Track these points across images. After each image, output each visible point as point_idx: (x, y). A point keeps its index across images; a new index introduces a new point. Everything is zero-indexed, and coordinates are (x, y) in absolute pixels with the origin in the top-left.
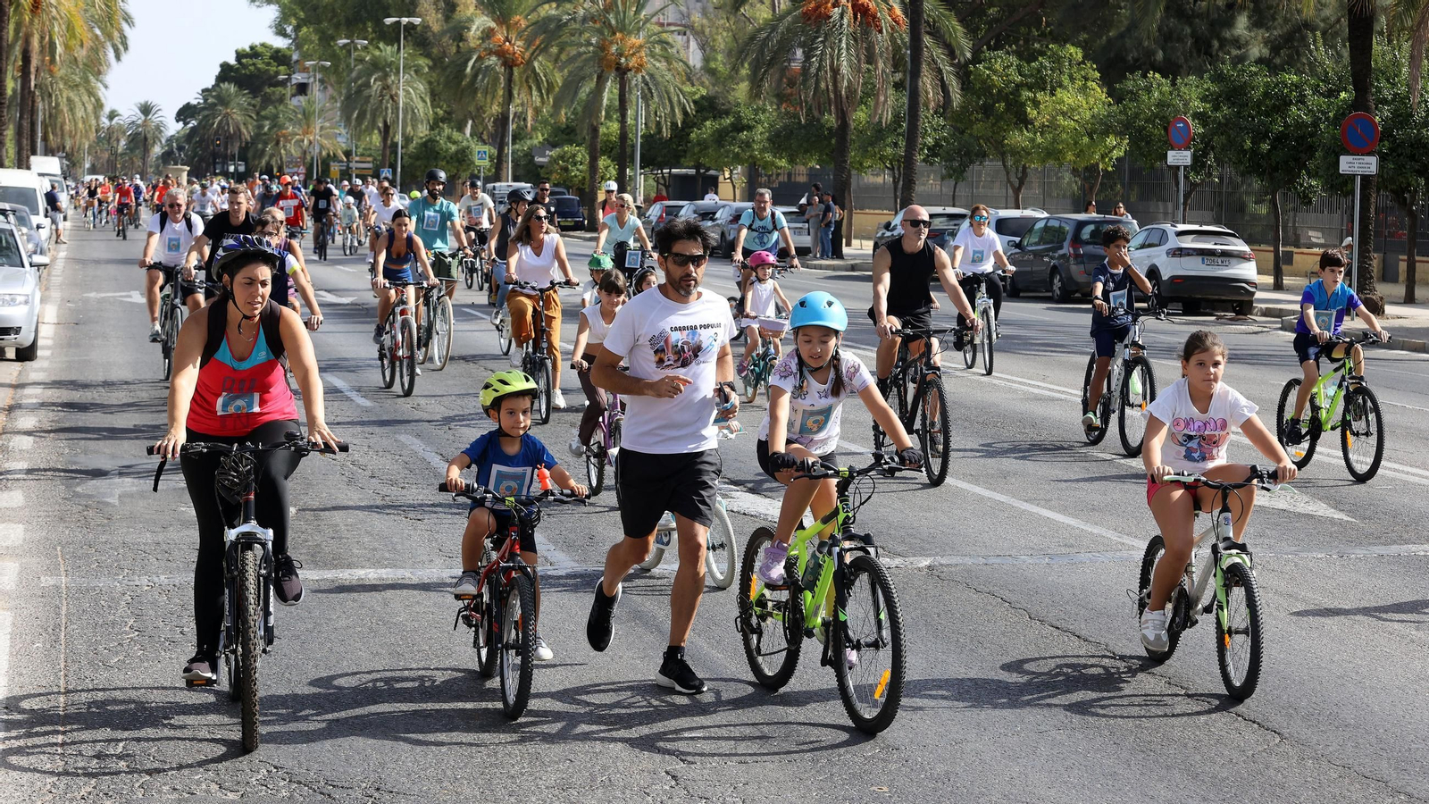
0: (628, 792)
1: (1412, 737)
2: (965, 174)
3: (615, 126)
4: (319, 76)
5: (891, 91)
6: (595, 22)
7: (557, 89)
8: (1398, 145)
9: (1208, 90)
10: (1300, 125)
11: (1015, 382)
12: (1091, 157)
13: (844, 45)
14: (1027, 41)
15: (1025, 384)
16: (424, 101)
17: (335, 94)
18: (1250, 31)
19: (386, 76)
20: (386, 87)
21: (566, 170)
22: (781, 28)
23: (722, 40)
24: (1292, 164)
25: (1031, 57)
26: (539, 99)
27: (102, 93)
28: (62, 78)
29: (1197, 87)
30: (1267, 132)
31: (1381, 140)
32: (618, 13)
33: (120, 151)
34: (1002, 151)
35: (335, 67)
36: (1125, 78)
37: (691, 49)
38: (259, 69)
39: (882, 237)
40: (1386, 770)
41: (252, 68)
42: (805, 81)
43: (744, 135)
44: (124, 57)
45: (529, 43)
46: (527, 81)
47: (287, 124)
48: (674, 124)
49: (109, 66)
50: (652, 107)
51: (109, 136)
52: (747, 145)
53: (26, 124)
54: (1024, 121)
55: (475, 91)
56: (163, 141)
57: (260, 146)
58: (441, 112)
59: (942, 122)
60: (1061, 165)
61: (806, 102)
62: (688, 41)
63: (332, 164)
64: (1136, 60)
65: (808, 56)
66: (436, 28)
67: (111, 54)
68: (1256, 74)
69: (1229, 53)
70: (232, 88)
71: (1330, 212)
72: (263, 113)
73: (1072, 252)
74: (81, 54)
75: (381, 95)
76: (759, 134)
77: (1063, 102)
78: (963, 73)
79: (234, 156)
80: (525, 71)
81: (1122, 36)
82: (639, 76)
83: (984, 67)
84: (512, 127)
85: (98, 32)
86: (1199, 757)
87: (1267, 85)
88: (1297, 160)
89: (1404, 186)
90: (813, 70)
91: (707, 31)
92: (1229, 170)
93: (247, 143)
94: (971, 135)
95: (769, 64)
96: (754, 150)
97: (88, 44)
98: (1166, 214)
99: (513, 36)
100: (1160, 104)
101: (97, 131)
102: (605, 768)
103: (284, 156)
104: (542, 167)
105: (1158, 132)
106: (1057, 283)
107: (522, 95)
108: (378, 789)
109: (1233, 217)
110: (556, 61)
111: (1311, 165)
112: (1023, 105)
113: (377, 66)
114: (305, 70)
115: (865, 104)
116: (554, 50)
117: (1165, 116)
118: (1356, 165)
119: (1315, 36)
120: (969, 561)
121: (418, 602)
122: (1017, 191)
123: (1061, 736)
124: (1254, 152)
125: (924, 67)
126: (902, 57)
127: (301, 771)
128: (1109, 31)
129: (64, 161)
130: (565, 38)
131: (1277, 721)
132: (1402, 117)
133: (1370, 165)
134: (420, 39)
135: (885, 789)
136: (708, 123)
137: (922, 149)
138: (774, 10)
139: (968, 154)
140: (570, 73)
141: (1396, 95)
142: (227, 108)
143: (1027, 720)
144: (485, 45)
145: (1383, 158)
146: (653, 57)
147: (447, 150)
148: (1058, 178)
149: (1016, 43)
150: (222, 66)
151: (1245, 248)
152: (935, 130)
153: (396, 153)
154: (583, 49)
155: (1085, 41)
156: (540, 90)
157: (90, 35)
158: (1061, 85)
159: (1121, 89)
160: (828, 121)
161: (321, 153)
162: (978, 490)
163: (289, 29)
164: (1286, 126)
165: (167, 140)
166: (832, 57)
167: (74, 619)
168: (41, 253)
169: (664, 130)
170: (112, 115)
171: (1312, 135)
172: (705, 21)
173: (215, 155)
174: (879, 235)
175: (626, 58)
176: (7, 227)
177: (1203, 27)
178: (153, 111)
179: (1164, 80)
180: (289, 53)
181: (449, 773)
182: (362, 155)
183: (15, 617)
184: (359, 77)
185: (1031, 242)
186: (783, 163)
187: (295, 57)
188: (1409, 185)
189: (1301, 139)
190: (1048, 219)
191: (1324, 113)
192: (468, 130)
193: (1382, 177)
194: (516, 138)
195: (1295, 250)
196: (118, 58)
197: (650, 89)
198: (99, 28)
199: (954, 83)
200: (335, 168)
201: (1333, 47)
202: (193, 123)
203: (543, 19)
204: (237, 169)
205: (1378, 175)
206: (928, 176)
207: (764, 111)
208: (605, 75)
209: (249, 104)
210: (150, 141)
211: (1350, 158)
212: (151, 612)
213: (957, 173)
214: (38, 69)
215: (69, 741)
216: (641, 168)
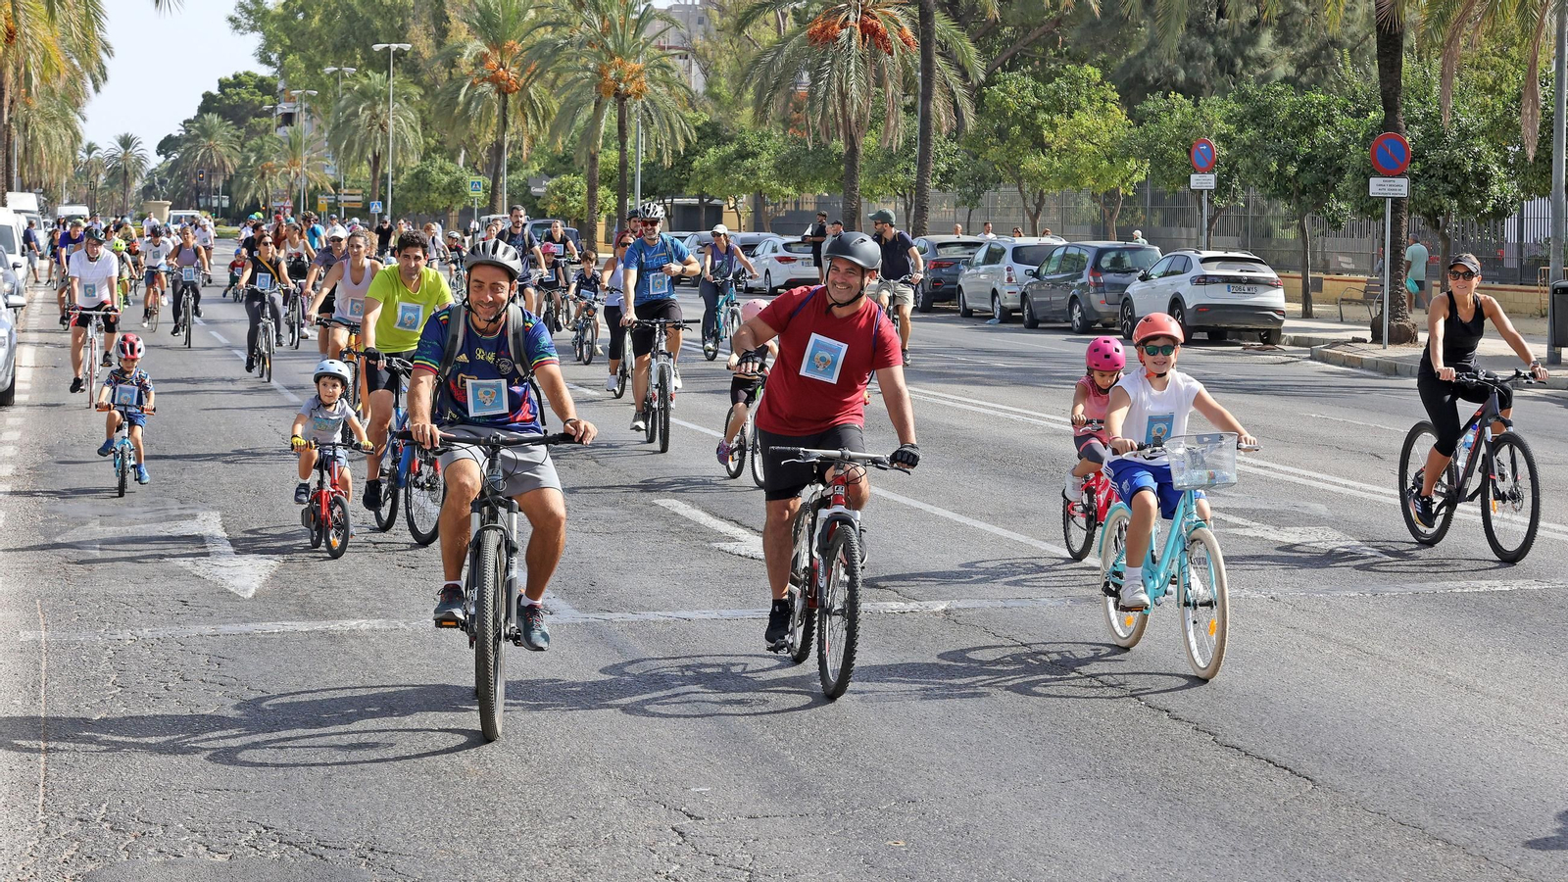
0: (632, 849)
1: (1450, 782)
2: (980, 201)
3: (614, 155)
4: (305, 105)
5: (902, 114)
6: (593, 46)
7: (554, 116)
8: (1431, 166)
9: (1232, 110)
10: (1327, 146)
11: (1033, 417)
12: (1111, 181)
13: (852, 67)
14: (1043, 61)
15: (1044, 419)
16: (415, 131)
17: (322, 124)
18: (1275, 49)
19: (375, 104)
20: (375, 116)
21: (564, 200)
22: (787, 50)
23: (725, 64)
24: (1320, 187)
25: (1048, 78)
26: (535, 127)
27: (80, 125)
28: (38, 111)
29: (1221, 107)
30: (1293, 155)
31: (1412, 161)
32: (616, 36)
33: (99, 186)
34: (1018, 177)
35: (322, 99)
36: (1146, 98)
37: (693, 74)
38: (243, 99)
40: (1423, 817)
41: (236, 98)
42: (812, 105)
43: (748, 163)
44: (103, 88)
45: (524, 68)
46: (522, 108)
47: (273, 155)
48: (676, 153)
49: (88, 97)
50: (653, 134)
51: (86, 172)
52: (753, 172)
54: (1040, 145)
55: (468, 120)
56: (144, 175)
57: (245, 179)
58: (432, 142)
59: (955, 146)
60: (1080, 190)
61: (814, 128)
62: (690, 65)
63: (319, 197)
64: (1157, 81)
65: (815, 81)
66: (427, 54)
67: (90, 85)
68: (1281, 93)
69: (1253, 72)
70: (214, 119)
71: (1361, 235)
72: (248, 145)
73: (1092, 280)
74: (59, 85)
75: (370, 125)
76: (765, 161)
77: (1082, 124)
78: (978, 96)
79: (217, 190)
80: (519, 97)
81: (1141, 55)
82: (639, 102)
83: (999, 90)
84: (507, 157)
85: (76, 62)
86: (1228, 805)
87: (1293, 105)
88: (1326, 183)
89: (1436, 208)
90: (820, 94)
91: (710, 54)
92: (1256, 194)
93: (231, 176)
94: (985, 160)
95: (774, 88)
96: (759, 178)
97: (65, 75)
98: (1189, 240)
99: (507, 62)
100: (1182, 126)
101: (75, 167)
102: (608, 825)
103: (269, 189)
104: (538, 198)
106: (1077, 314)
107: (518, 123)
108: (372, 850)
109: (1259, 243)
110: (552, 87)
111: (1340, 187)
112: (1040, 128)
113: (364, 94)
114: (291, 99)
115: (875, 129)
116: (550, 76)
117: (1187, 139)
118: (1387, 188)
119: (1343, 54)
120: (986, 604)
121: (412, 654)
122: (1034, 217)
123: (1085, 786)
124: (1280, 174)
125: (936, 90)
126: (913, 80)
127: (292, 831)
128: (1128, 51)
129: (41, 197)
130: (561, 64)
131: (1309, 766)
132: (1434, 138)
133: (1401, 187)
134: (411, 67)
135: (902, 843)
136: (711, 150)
137: (934, 175)
138: (779, 32)
139: (982, 180)
140: (567, 99)
141: (1427, 114)
142: (210, 139)
143: (1049, 770)
144: (479, 71)
145: (1415, 179)
146: (653, 82)
147: (439, 182)
148: (1077, 204)
149: (1031, 63)
150: (204, 96)
151: (1273, 275)
152: (948, 155)
153: (387, 185)
154: (580, 75)
155: (1103, 61)
156: (535, 117)
157: (67, 66)
158: (1079, 107)
159: (1141, 111)
160: (836, 146)
161: (308, 185)
163: (274, 57)
165: (148, 174)
166: (840, 80)
167: (54, 675)
168: (18, 294)
169: (665, 158)
170: (90, 149)
171: (1340, 157)
172: (707, 44)
173: (198, 190)
175: (625, 83)
177: (1226, 45)
178: (133, 144)
179: (1186, 101)
180: (274, 82)
181: (446, 832)
182: (351, 187)
184: (346, 108)
185: (1050, 270)
186: (790, 191)
187: (280, 86)
188: (1442, 208)
189: (1329, 161)
190: (1067, 246)
191: (1352, 134)
192: (461, 160)
193: (1413, 199)
194: (511, 169)
195: (1325, 276)
196: (97, 89)
197: (650, 115)
198: (77, 58)
199: (968, 107)
200: (323, 202)
201: (1362, 65)
202: (176, 155)
203: (539, 43)
204: (220, 203)
205: (1411, 197)
206: (941, 204)
207: (770, 137)
208: (603, 101)
209: (233, 136)
210: (131, 175)
211: (1380, 180)
212: (134, 667)
213: (971, 201)
214: (12, 102)
215: (50, 803)
216: (642, 198)
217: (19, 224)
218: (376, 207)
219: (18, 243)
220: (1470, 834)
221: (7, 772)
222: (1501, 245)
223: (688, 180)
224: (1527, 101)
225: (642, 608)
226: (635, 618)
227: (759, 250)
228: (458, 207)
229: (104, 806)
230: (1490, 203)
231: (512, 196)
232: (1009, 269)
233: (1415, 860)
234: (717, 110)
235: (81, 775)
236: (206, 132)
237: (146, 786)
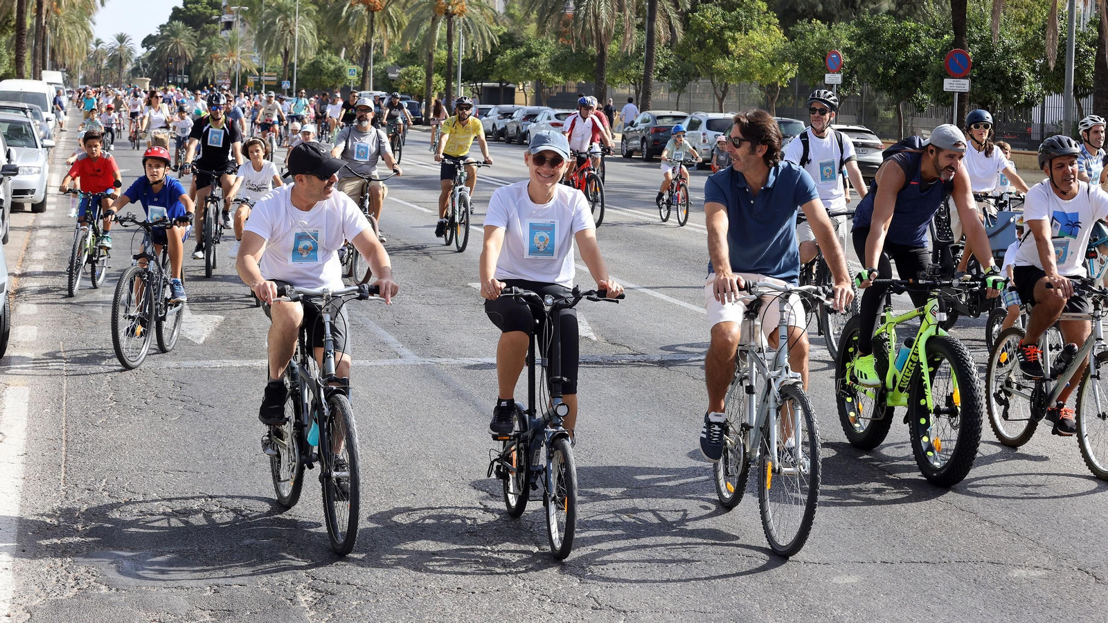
2: (685, 88)
3: (444, 53)
4: (240, 17)
5: (635, 30)
7: (404, 27)
8: (984, 72)
9: (853, 32)
10: (916, 57)
12: (772, 77)
16: (313, 35)
17: (251, 29)
19: (287, 17)
20: (287, 25)
21: (410, 82)
24: (910, 84)
25: (732, 9)
26: (392, 34)
27: (91, 27)
28: (64, 17)
29: (846, 30)
30: (893, 62)
31: (972, 68)
33: (103, 67)
34: (711, 72)
35: (252, 10)
36: (797, 23)
38: (199, 12)
39: (628, 132)
41: (194, 11)
42: (576, 22)
43: (533, 60)
46: (384, 22)
47: (218, 50)
48: (485, 52)
49: (97, 9)
50: (470, 40)
51: (95, 58)
52: (535, 66)
53: (39, 49)
54: (727, 52)
55: (349, 27)
56: (133, 60)
57: (199, 65)
58: (324, 42)
59: (670, 52)
60: (751, 84)
61: (577, 38)
63: (249, 77)
64: (804, 11)
65: (578, 6)
67: (98, 1)
68: (886, 21)
69: (868, 7)
70: (179, 24)
71: (937, 116)
72: (202, 42)
75: (284, 30)
76: (544, 60)
77: (754, 39)
78: (685, 19)
79: (181, 71)
80: (382, 14)
82: (461, 19)
83: (699, 15)
84: (373, 53)
87: (894, 29)
88: (914, 81)
89: (987, 99)
90: (581, 16)
92: (868, 87)
93: (190, 62)
94: (689, 61)
95: (551, 12)
96: (539, 70)
100: (821, 42)
101: (87, 54)
103: (216, 72)
104: (393, 80)
105: (819, 61)
107: (380, 31)
109: (870, 120)
110: (404, 7)
111: (924, 84)
112: (726, 41)
113: (280, 10)
114: (231, 12)
115: (617, 39)
117: (823, 51)
118: (955, 85)
122: (721, 100)
124: (885, 75)
125: (658, 14)
126: (644, 6)
129: (66, 75)
132: (987, 53)
133: (964, 85)
136: (508, 51)
137: (655, 71)
139: (687, 74)
140: (414, 16)
141: (982, 37)
142: (177, 38)
145: (973, 80)
146: (471, 5)
147: (328, 69)
148: (749, 91)
150: (173, 9)
151: (878, 141)
152: (665, 57)
153: (293, 70)
156: (392, 27)
158: (752, 28)
159: (793, 31)
160: (591, 51)
161: (241, 69)
162: (694, 308)
164: (907, 58)
165: (136, 60)
166: (594, 6)
167: (71, 393)
168: (49, 138)
169: (478, 55)
170: (98, 43)
171: (925, 64)
173: (168, 71)
174: (626, 129)
175: (452, 6)
176: (26, 120)
178: (126, 40)
179: (823, 25)
182: (269, 71)
183: (31, 391)
184: (267, 18)
186: (560, 79)
187: (224, 4)
188: (991, 99)
189: (917, 67)
191: (933, 49)
192: (343, 55)
193: (973, 93)
194: (375, 61)
197: (468, 27)
199: (679, 25)
200: (251, 80)
201: (939, 3)
202: (154, 48)
204: (183, 80)
205: (970, 92)
206: (660, 89)
207: (547, 44)
208: (438, 18)
209: (192, 36)
210: (124, 60)
211: (951, 81)
212: (125, 388)
213: (679, 88)
214: (48, 11)
215: (68, 478)
216: (462, 82)
217: (50, 92)
218: (286, 85)
219: (50, 105)
220: (1007, 518)
221: (40, 457)
222: (1029, 125)
223: (492, 71)
224: (1050, 31)
225: (460, 355)
226: (455, 362)
227: (538, 118)
228: (340, 86)
229: (104, 480)
230: (1023, 97)
231: (375, 79)
232: (704, 134)
233: (970, 534)
234: (512, 25)
235: (89, 459)
236: (174, 33)
237: (132, 468)
